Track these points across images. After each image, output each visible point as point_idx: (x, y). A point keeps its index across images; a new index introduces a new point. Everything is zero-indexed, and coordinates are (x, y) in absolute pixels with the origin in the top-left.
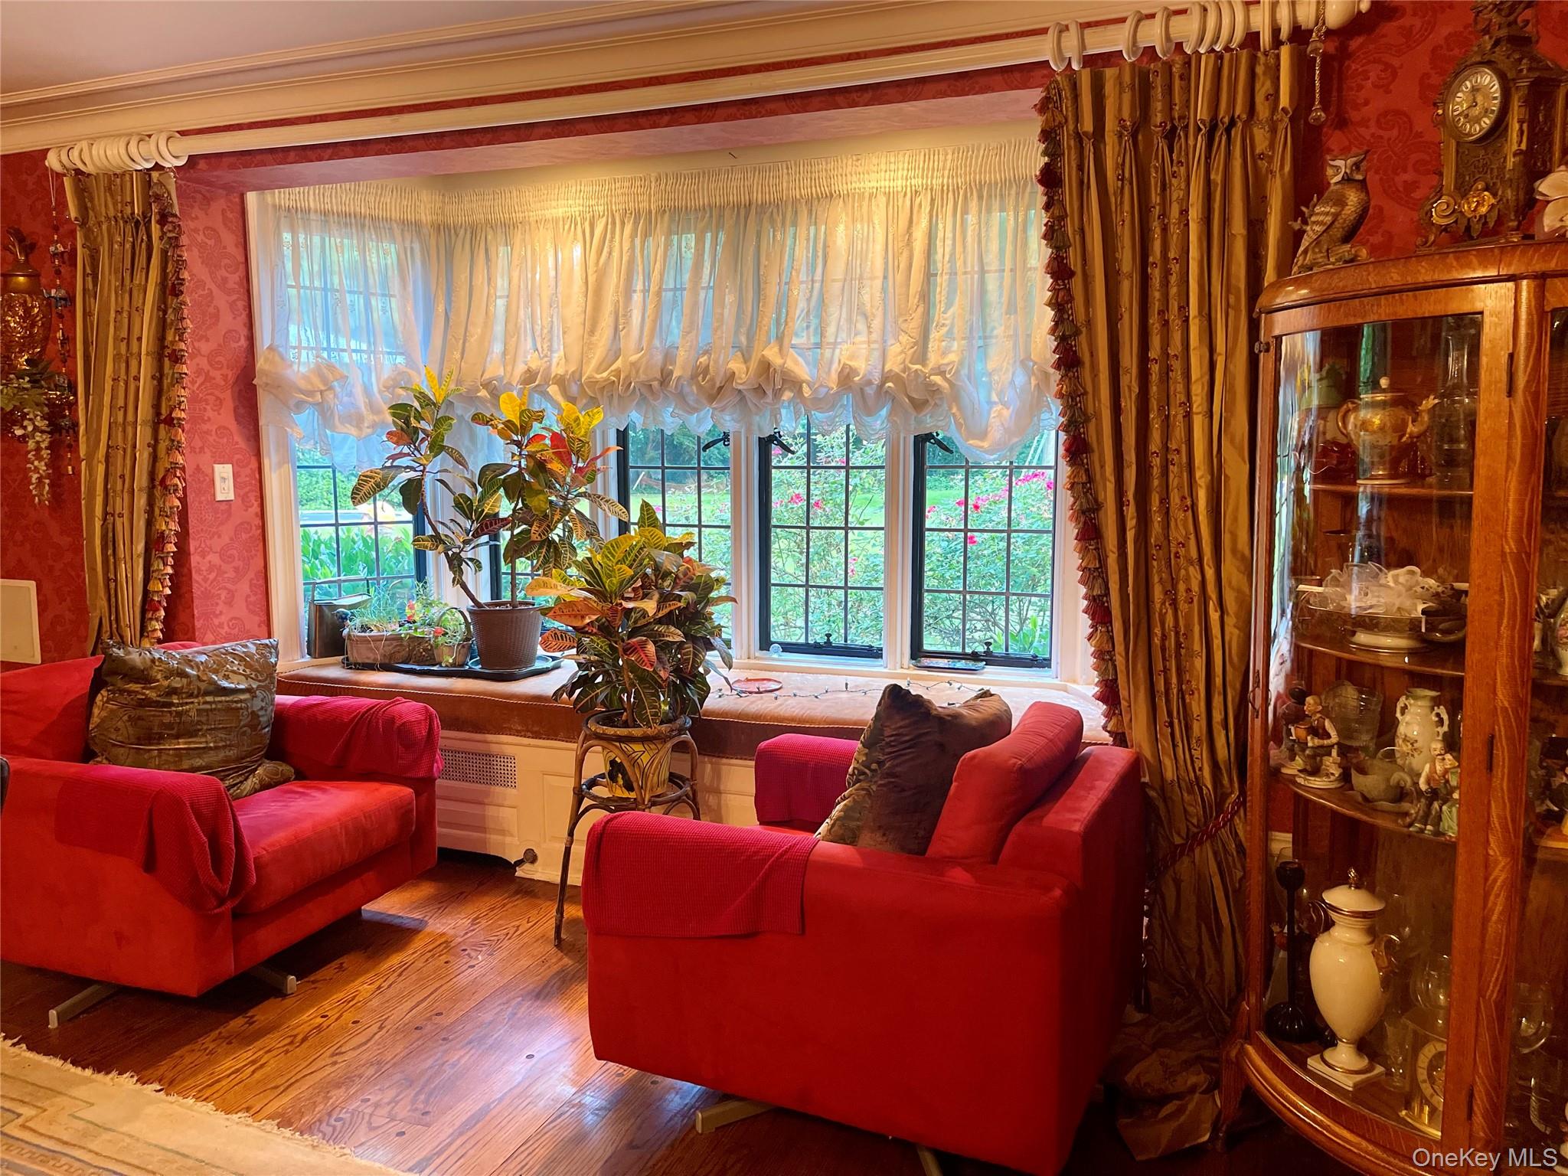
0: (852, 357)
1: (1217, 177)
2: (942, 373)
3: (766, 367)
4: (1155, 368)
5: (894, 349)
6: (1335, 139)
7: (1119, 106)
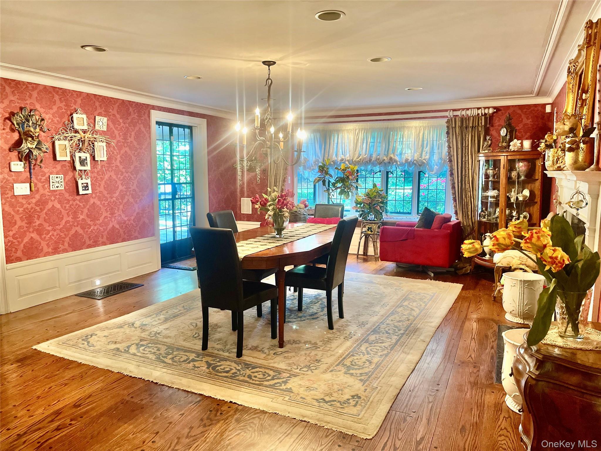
0: (408, 157)
1: (473, 134)
2: (425, 160)
3: (391, 158)
4: (464, 162)
5: (416, 155)
6: (491, 129)
7: (458, 123)
